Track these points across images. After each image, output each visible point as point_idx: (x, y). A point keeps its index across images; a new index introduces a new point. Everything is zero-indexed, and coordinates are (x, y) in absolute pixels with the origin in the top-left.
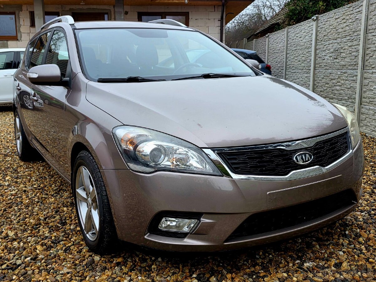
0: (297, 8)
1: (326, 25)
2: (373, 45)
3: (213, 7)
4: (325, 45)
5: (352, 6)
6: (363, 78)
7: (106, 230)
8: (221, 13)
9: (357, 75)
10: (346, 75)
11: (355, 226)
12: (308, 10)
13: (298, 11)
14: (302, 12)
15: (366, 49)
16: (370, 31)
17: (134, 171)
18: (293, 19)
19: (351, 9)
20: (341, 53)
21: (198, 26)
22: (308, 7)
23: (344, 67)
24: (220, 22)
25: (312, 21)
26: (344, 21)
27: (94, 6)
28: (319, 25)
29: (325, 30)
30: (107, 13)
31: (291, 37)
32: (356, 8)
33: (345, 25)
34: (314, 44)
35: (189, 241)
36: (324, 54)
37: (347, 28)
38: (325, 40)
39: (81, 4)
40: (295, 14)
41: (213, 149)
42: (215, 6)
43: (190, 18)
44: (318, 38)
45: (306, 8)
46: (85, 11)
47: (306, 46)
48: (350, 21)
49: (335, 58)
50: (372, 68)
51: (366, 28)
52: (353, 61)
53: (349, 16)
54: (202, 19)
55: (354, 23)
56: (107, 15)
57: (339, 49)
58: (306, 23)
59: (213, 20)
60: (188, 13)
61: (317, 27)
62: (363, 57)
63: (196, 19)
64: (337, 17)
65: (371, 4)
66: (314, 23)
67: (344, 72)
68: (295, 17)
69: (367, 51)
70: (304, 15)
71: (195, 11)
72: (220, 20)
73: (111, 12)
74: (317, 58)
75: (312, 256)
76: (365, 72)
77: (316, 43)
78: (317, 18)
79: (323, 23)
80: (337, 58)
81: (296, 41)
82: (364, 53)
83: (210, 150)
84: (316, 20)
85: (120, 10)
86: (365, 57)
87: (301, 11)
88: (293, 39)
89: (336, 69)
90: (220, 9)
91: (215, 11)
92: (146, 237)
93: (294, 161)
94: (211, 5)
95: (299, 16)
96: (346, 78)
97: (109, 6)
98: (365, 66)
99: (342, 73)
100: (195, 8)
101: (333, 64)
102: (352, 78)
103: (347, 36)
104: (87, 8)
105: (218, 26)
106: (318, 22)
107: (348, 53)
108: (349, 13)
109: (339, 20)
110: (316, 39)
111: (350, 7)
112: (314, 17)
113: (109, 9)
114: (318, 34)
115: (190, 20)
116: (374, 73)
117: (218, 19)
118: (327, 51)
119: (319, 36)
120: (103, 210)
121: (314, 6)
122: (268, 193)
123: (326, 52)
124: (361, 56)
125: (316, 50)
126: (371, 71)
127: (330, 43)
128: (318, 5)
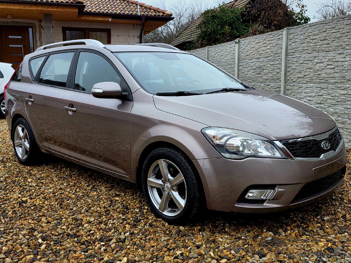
0: (207, 30)
1: (248, 47)
2: (293, 64)
3: (133, 25)
4: (247, 63)
5: (272, 34)
6: (286, 90)
7: (195, 204)
8: (140, 31)
9: (280, 87)
10: (270, 87)
11: (337, 193)
12: (217, 32)
13: (208, 33)
14: (212, 34)
15: (287, 67)
16: (290, 54)
17: (228, 158)
18: (205, 39)
19: (271, 36)
20: (263, 69)
21: (119, 42)
22: (216, 30)
23: (267, 80)
24: (139, 38)
25: (234, 43)
26: (266, 45)
27: (18, 19)
28: (241, 47)
29: (247, 51)
30: (31, 27)
31: (212, 55)
32: (276, 36)
33: (266, 48)
34: (237, 62)
35: (266, 205)
36: (247, 70)
37: (268, 50)
38: (248, 59)
39: (8, 17)
40: (206, 35)
41: (280, 141)
42: (135, 25)
43: (112, 34)
44: (240, 57)
45: (215, 30)
46: (9, 24)
47: (228, 63)
48: (271, 45)
49: (258, 74)
50: (293, 82)
51: (286, 52)
52: (275, 76)
53: (270, 41)
54: (123, 36)
55: (275, 47)
56: (31, 29)
57: (261, 66)
58: (228, 44)
59: (133, 36)
60: (110, 29)
61: (239, 48)
62: (285, 74)
63: (118, 36)
64: (258, 41)
65: (290, 34)
66: (237, 45)
67: (267, 84)
68: (207, 37)
69: (288, 68)
70: (214, 36)
71: (117, 29)
72: (139, 37)
73: (36, 26)
74: (239, 73)
75: (325, 213)
76: (287, 85)
77: (239, 60)
78: (239, 41)
79: (245, 45)
80: (259, 74)
81: (218, 58)
82: (285, 70)
83: (278, 141)
84: (238, 42)
85: (49, 25)
86: (287, 73)
87: (211, 32)
88: (214, 56)
89: (260, 82)
90: (139, 28)
91: (134, 29)
92: (236, 205)
93: (322, 147)
94: (131, 24)
95: (209, 37)
96: (269, 89)
97: (33, 20)
98: (287, 80)
99: (265, 86)
100: (116, 25)
101: (257, 78)
102: (275, 89)
103: (268, 57)
104: (11, 21)
105: (137, 42)
106: (240, 44)
107: (270, 69)
108: (269, 39)
109: (260, 44)
110: (239, 58)
111: (270, 35)
112: (237, 40)
113: (34, 24)
114: (240, 54)
115: (112, 36)
116: (295, 86)
117: (137, 37)
118: (249, 67)
119: (241, 56)
120: (194, 190)
121: (221, 29)
122: (313, 169)
123: (249, 69)
124: (284, 73)
125: (239, 66)
126: (292, 84)
127: (253, 61)
128: (224, 28)
